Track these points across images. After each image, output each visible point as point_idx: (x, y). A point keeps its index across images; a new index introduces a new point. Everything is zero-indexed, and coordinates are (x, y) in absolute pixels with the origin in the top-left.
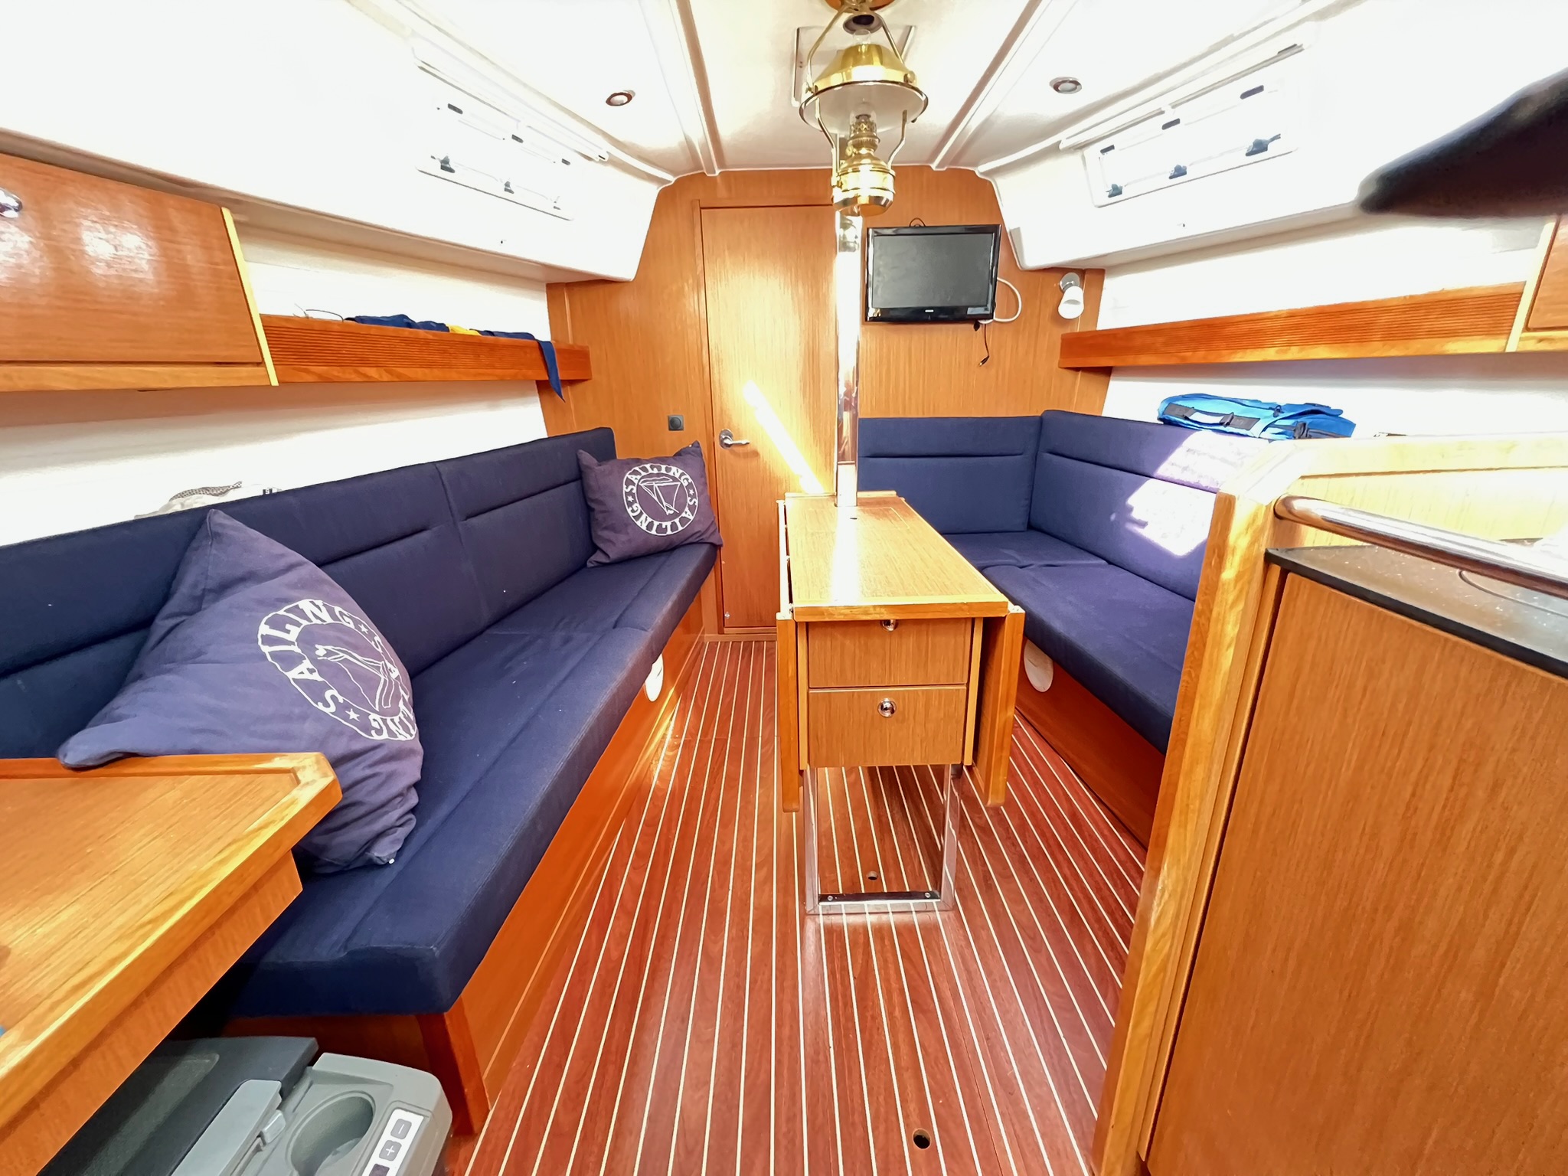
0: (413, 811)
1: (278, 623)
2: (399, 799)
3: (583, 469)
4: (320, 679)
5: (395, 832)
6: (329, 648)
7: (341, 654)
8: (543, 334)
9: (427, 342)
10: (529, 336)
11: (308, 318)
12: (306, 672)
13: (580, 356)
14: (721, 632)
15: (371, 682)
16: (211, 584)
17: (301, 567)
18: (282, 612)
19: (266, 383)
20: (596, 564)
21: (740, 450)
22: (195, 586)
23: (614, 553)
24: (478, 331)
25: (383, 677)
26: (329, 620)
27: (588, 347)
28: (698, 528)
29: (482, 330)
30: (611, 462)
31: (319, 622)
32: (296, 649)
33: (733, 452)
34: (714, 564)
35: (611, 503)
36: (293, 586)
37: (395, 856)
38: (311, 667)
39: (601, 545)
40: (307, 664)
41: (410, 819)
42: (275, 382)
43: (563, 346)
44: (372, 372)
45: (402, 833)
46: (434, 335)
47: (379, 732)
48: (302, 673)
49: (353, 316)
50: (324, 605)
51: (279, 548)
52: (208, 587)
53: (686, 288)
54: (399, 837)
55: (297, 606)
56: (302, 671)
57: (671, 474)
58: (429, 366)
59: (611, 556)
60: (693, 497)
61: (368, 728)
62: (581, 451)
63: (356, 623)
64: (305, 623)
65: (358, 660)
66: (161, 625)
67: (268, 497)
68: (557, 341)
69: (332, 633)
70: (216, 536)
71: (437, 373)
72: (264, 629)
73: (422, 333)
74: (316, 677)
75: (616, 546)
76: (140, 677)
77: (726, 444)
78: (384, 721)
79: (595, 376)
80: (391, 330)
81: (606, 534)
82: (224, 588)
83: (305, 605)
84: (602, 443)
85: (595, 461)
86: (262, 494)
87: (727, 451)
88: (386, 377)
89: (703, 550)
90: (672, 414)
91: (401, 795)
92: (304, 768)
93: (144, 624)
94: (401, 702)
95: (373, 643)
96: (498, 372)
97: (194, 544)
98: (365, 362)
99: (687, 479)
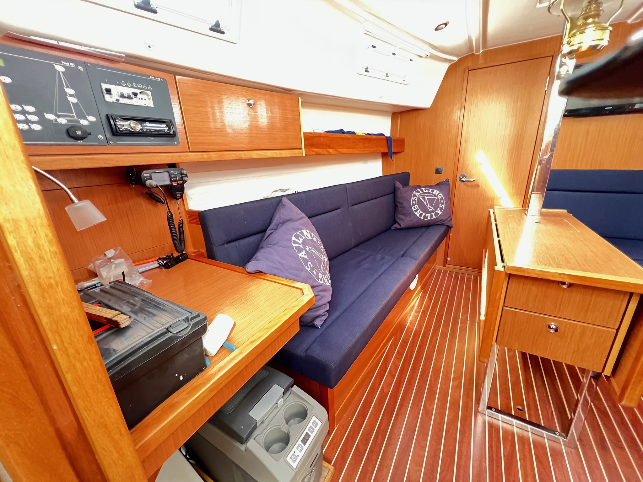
0: (327, 311)
1: (297, 237)
2: (324, 306)
3: (396, 189)
4: (307, 258)
5: (322, 317)
6: (310, 247)
7: (313, 250)
8: (388, 134)
9: (349, 139)
10: (383, 135)
11: (314, 132)
12: (304, 255)
13: (401, 142)
14: (444, 266)
15: (320, 262)
16: (281, 221)
17: (304, 218)
18: (298, 233)
19: (301, 155)
20: (395, 228)
21: (470, 184)
22: (277, 221)
23: (403, 225)
24: (365, 134)
25: (323, 261)
26: (310, 238)
27: (405, 138)
28: (443, 218)
29: (366, 133)
30: (408, 186)
31: (307, 238)
32: (301, 246)
33: (466, 185)
34: (446, 236)
35: (405, 204)
36: (302, 224)
37: (321, 326)
38: (305, 253)
39: (398, 221)
40: (304, 252)
41: (326, 314)
42: (304, 155)
43: (395, 138)
44: (331, 151)
45: (324, 318)
46: (352, 136)
47: (321, 280)
48: (302, 255)
49: (327, 131)
50: (309, 232)
51: (299, 212)
52: (280, 222)
53: (455, 109)
54: (323, 319)
55: (302, 232)
56: (302, 254)
57: (434, 193)
58: (349, 148)
59: (402, 225)
60: (443, 204)
61: (318, 278)
62: (396, 181)
63: (317, 240)
64: (304, 238)
65: (317, 253)
66: (268, 232)
67: (296, 193)
68: (392, 136)
69: (311, 242)
70: (284, 205)
71: (350, 151)
72: (294, 238)
73: (348, 136)
74: (306, 257)
75: (404, 222)
76: (262, 247)
77: (462, 180)
78: (323, 276)
79: (406, 150)
80: (339, 135)
81: (401, 216)
82: (283, 223)
83: (304, 231)
84: (405, 178)
85: (401, 186)
86: (295, 192)
87: (462, 184)
88: (335, 152)
89: (443, 228)
90: (438, 166)
91: (325, 304)
92: (305, 289)
93: (265, 231)
94: (327, 271)
95: (321, 248)
96: (371, 149)
97: (278, 208)
98: (329, 147)
99: (441, 196)
